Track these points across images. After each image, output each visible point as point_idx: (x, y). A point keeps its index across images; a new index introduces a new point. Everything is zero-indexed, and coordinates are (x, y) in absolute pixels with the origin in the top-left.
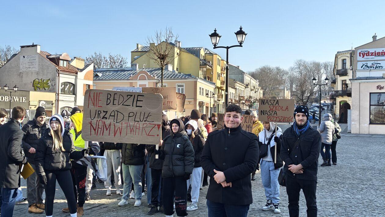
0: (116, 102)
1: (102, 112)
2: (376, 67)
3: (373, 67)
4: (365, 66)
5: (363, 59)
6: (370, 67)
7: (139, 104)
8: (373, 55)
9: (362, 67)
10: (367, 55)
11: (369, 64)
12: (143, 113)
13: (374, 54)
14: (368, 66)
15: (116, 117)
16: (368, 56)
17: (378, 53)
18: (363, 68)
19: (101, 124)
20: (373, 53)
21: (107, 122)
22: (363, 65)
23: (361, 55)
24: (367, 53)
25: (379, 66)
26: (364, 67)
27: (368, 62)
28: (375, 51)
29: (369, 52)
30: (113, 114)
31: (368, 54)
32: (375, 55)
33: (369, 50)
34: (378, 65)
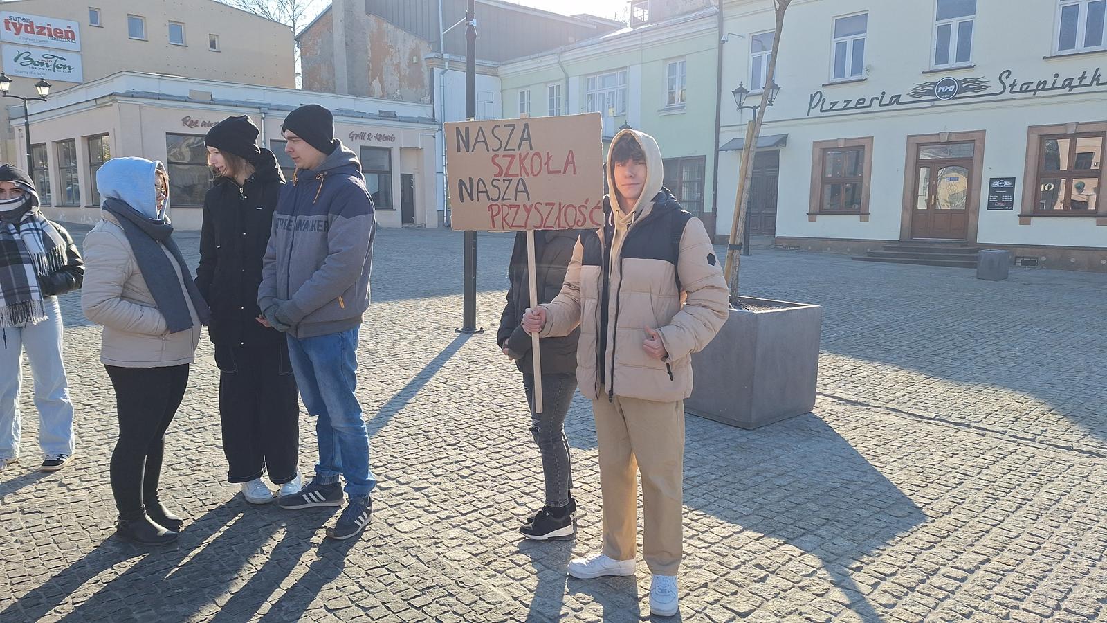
2: (55, 66)
3: (48, 66)
4: (25, 58)
5: (17, 39)
6: (38, 62)
8: (45, 34)
9: (16, 60)
10: (27, 31)
11: (37, 55)
13: (46, 31)
14: (32, 60)
16: (29, 32)
17: (55, 30)
18: (21, 64)
20: (44, 28)
22: (20, 55)
23: (11, 26)
24: (26, 26)
25: (61, 65)
26: (21, 59)
27: (31, 50)
28: (49, 25)
29: (32, 23)
31: (30, 28)
32: (50, 35)
33: (32, 18)
34: (59, 61)
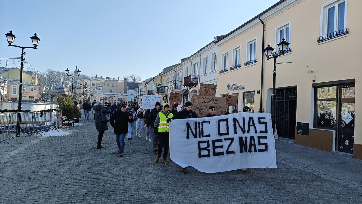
0: (206, 101)
1: (200, 106)
7: (216, 102)
12: (217, 106)
15: (206, 109)
19: (199, 112)
21: (202, 111)
30: (204, 107)
